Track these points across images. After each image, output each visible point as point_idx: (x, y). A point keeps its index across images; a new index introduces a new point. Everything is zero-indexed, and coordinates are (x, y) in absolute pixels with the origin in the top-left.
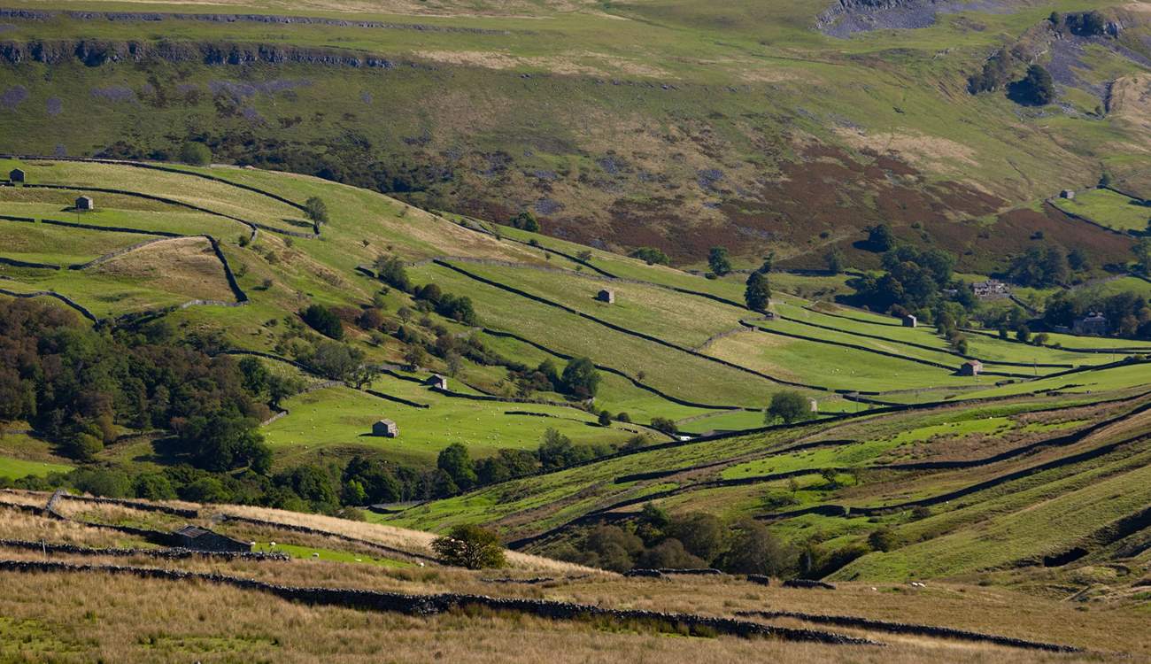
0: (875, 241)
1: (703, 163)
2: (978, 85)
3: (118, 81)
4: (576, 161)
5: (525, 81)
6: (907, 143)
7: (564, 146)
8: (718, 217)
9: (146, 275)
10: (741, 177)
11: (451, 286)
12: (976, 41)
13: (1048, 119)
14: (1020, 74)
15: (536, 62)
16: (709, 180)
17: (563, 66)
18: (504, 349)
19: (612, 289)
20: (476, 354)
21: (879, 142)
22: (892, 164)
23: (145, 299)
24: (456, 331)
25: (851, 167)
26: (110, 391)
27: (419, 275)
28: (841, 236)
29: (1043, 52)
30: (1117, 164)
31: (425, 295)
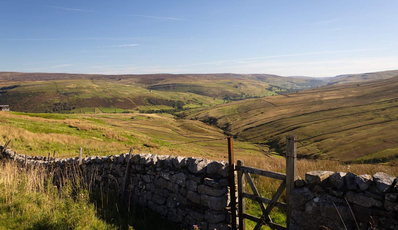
0: (226, 95)
1: (218, 91)
2: (234, 87)
3: (188, 87)
4: (211, 91)
5: (209, 87)
6: (228, 90)
7: (211, 90)
8: (218, 94)
9: (180, 99)
10: (220, 92)
11: (197, 99)
12: (234, 85)
13: (237, 89)
14: (236, 86)
15: (210, 86)
16: (218, 92)
17: (211, 86)
18: (198, 102)
19: (206, 99)
20: (197, 102)
21: (227, 90)
22: (228, 91)
23: (180, 100)
24: (196, 101)
25: (226, 91)
26: (176, 105)
27: (195, 98)
28: (225, 95)
29: (238, 85)
30: (240, 91)
31: (195, 99)
